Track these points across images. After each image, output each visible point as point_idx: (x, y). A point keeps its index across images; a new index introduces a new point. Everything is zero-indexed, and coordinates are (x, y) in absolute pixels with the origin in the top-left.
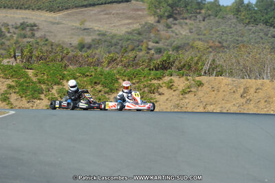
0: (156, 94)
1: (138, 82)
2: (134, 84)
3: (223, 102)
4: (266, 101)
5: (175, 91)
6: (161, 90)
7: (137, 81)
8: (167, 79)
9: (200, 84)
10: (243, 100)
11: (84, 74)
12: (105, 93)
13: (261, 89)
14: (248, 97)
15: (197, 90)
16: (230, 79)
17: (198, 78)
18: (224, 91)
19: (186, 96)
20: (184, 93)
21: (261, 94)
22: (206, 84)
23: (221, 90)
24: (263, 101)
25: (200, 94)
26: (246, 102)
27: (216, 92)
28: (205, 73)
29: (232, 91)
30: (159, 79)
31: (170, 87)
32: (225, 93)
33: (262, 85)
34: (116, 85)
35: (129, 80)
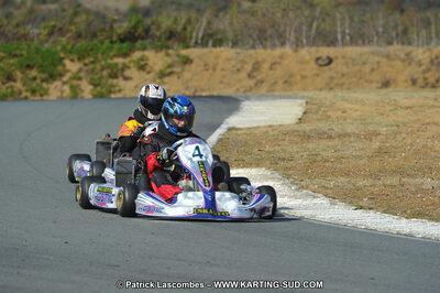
0: (121, 79)
1: (92, 62)
2: (85, 65)
3: (222, 86)
4: (285, 82)
5: (149, 73)
6: (127, 73)
7: (91, 59)
8: (137, 55)
9: (187, 61)
10: (251, 82)
11: (10, 54)
12: (43, 81)
13: (279, 63)
14: (259, 78)
15: (183, 70)
16: (233, 51)
17: (184, 52)
18: (223, 70)
19: (166, 79)
20: (162, 75)
21: (279, 72)
22: (196, 61)
23: (219, 68)
24: (281, 82)
25: (187, 75)
26: (256, 85)
27: (211, 71)
28: (196, 43)
29: (235, 69)
30: (125, 55)
31: (142, 68)
32: (224, 73)
33: (281, 57)
34: (60, 68)
35: (79, 59)
